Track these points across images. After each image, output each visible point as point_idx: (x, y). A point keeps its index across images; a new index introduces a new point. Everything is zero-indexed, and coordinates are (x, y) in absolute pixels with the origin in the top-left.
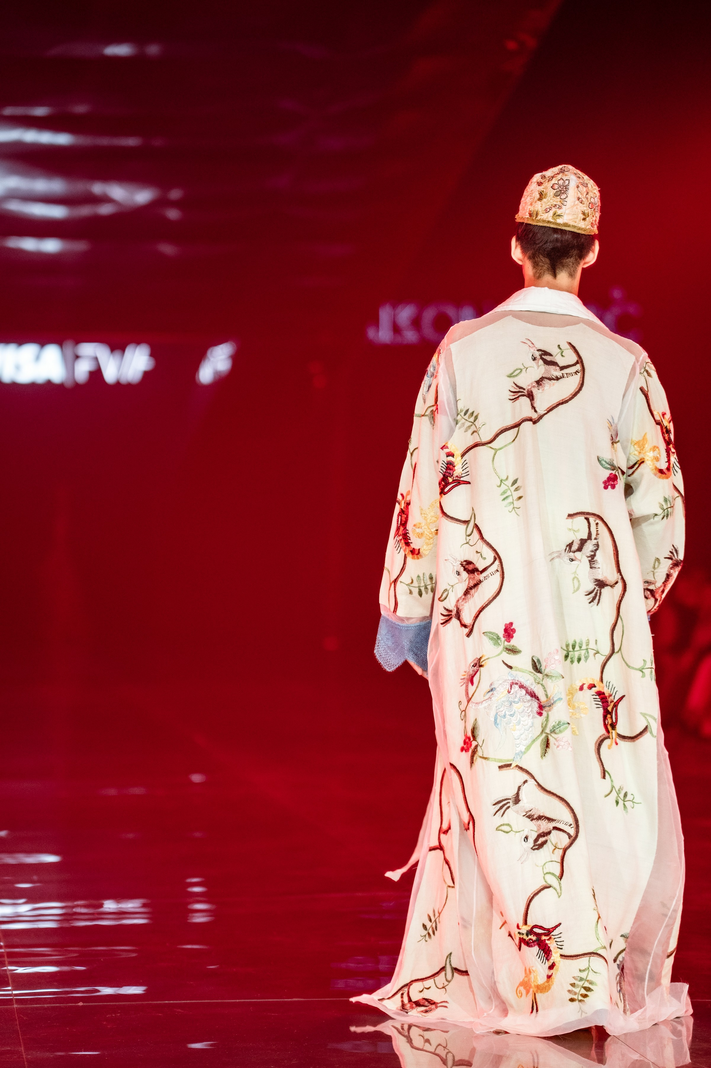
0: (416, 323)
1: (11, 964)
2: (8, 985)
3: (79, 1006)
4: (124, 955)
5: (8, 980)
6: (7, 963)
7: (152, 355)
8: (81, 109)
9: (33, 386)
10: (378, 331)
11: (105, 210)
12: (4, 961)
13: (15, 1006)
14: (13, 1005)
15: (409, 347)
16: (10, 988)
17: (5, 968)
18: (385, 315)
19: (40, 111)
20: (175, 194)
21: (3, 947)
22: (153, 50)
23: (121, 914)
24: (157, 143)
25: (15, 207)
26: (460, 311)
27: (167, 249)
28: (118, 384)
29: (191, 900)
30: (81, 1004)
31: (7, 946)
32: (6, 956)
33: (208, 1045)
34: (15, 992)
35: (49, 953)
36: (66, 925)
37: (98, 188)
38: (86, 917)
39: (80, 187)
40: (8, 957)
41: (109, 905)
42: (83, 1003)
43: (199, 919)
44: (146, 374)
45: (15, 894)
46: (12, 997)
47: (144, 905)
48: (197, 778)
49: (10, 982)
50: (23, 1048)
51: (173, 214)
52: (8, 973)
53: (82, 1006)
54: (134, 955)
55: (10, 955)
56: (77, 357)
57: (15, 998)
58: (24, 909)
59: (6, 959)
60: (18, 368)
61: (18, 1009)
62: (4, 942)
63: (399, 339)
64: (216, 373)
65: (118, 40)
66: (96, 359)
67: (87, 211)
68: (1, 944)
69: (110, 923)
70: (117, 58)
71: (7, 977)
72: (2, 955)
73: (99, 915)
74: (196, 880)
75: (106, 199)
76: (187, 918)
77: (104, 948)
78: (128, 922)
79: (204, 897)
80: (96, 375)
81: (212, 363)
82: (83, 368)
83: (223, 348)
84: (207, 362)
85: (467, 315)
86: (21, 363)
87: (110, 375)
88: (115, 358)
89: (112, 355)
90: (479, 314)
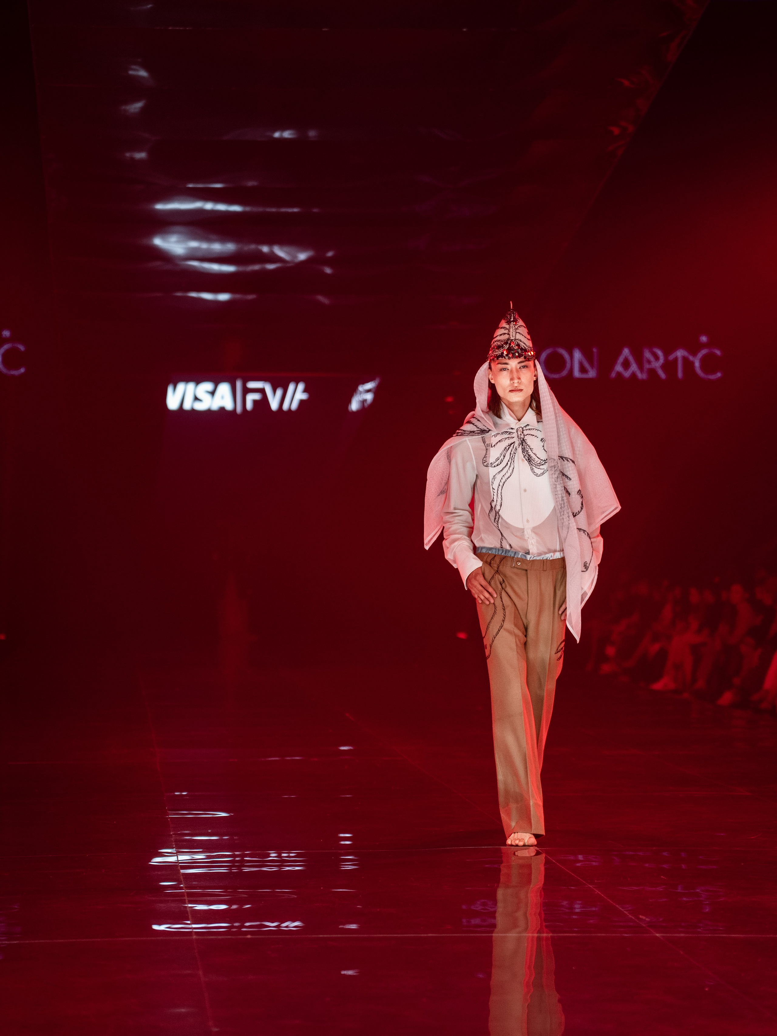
1: (191, 902)
2: (187, 920)
3: (248, 938)
5: (188, 916)
6: (187, 901)
7: (309, 388)
8: (251, 184)
9: (209, 413)
11: (271, 267)
12: (185, 900)
13: (194, 937)
16: (189, 922)
17: (187, 905)
19: (217, 186)
20: (330, 254)
21: (184, 888)
22: (312, 134)
23: (283, 862)
24: (315, 210)
25: (195, 264)
26: (571, 353)
27: (323, 299)
28: (281, 411)
29: (341, 852)
30: (249, 936)
31: (187, 888)
32: (186, 896)
33: (356, 972)
34: (194, 926)
35: (221, 894)
36: (234, 870)
37: (265, 249)
40: (188, 896)
41: (273, 855)
42: (251, 935)
43: (349, 867)
45: (192, 845)
46: (190, 930)
47: (300, 855)
48: (345, 748)
49: (190, 917)
50: (201, 973)
51: (328, 271)
52: (188, 909)
53: (251, 938)
54: (292, 896)
55: (189, 895)
56: (246, 391)
57: (195, 930)
58: (200, 856)
59: (186, 898)
61: (196, 940)
62: (185, 884)
64: (364, 402)
65: (284, 126)
66: (262, 391)
67: (256, 267)
68: (182, 886)
69: (275, 869)
70: (282, 140)
71: (187, 912)
72: (182, 895)
73: (264, 863)
74: (346, 835)
75: (273, 258)
76: (338, 867)
77: (267, 890)
78: (287, 869)
79: (353, 849)
80: (263, 403)
81: (362, 395)
82: (251, 398)
83: (371, 383)
84: (358, 395)
85: (577, 355)
86: (199, 396)
87: (274, 405)
88: (279, 392)
89: (277, 390)
90: (589, 355)
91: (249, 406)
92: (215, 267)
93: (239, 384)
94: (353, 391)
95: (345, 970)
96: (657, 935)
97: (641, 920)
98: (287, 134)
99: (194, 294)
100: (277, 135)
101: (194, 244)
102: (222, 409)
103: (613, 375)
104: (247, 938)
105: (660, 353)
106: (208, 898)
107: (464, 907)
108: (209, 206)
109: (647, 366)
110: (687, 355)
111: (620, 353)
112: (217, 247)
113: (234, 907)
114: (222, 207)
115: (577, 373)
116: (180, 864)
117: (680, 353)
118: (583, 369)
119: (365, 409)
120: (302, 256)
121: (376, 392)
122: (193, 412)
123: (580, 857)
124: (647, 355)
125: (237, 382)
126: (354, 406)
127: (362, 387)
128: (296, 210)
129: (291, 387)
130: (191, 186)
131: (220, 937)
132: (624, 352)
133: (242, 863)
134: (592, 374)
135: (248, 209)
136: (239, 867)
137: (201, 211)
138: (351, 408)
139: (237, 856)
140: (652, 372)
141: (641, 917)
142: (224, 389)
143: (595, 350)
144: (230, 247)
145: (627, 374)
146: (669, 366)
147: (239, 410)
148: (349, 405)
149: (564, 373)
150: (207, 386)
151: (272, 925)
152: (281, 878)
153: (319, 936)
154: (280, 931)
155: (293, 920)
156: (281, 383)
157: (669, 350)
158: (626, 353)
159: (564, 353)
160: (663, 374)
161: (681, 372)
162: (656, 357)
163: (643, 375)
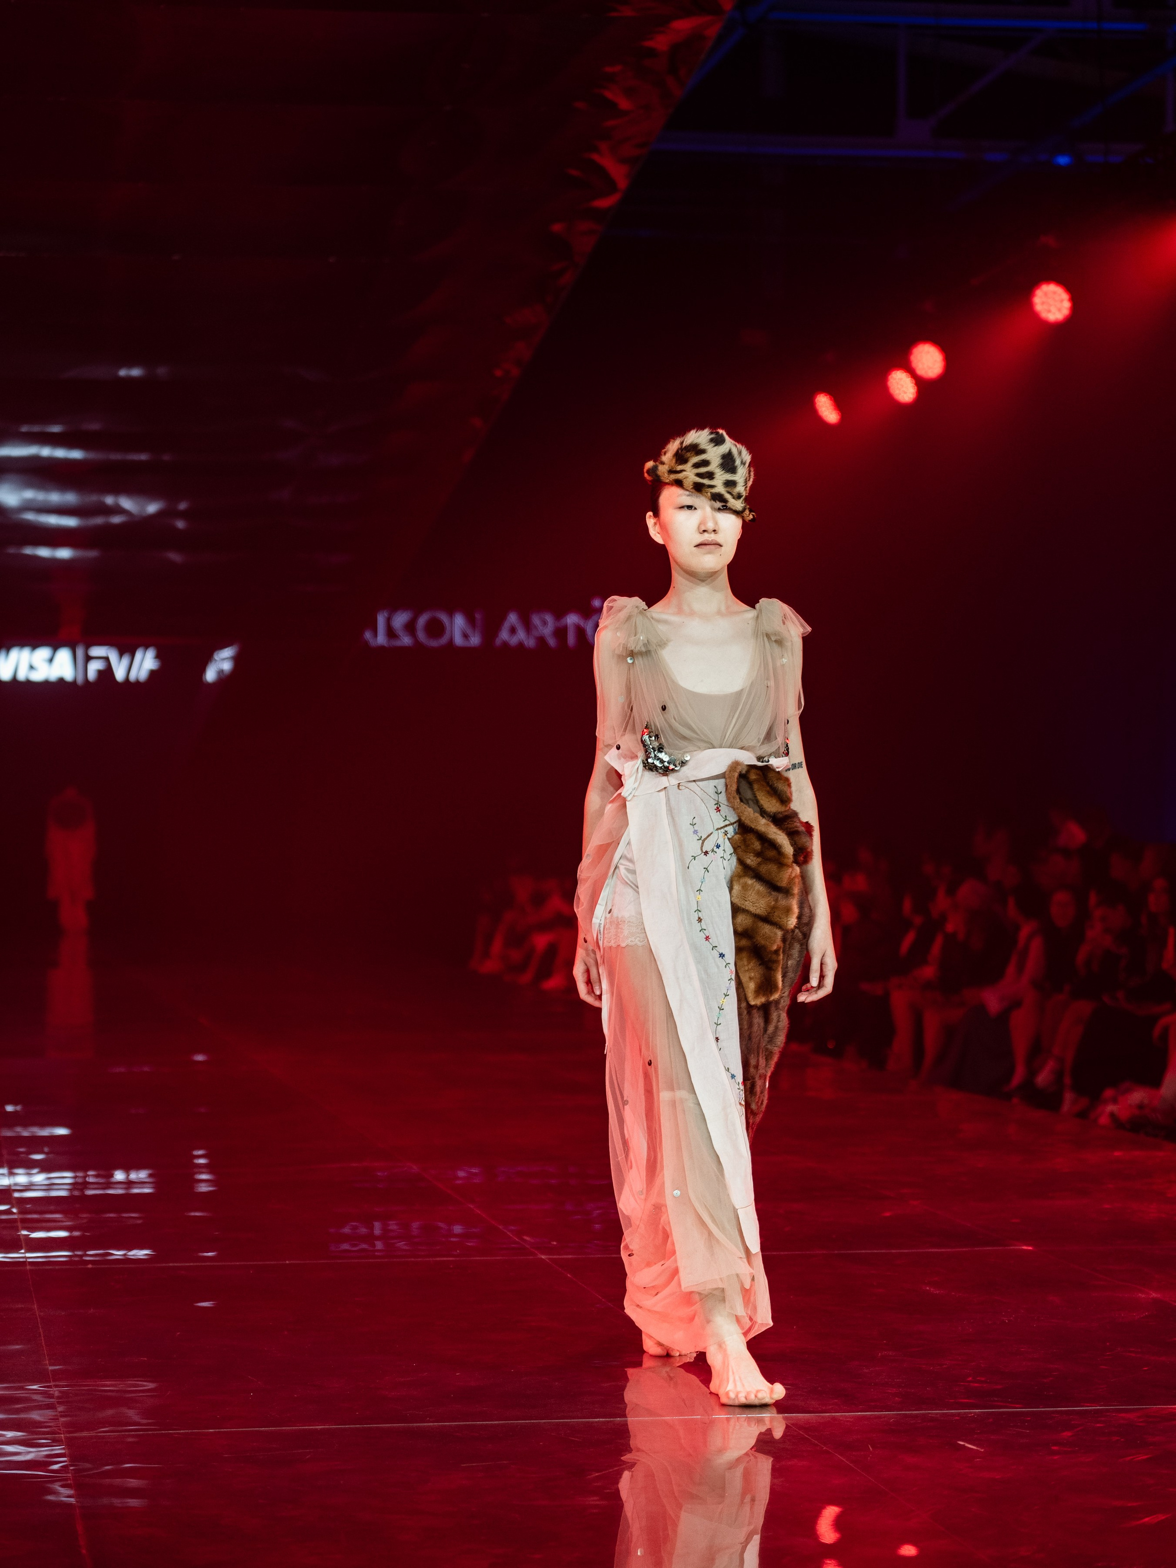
0: (410, 627)
1: (25, 1228)
2: (21, 1249)
4: (132, 1222)
5: (22, 1244)
6: (21, 1228)
8: (95, 426)
9: (46, 684)
10: (375, 634)
11: (116, 520)
12: (18, 1227)
13: (28, 1267)
14: (26, 1266)
15: (404, 650)
16: (23, 1251)
17: (19, 1233)
18: (381, 620)
19: (56, 429)
20: (183, 506)
21: (17, 1214)
22: (162, 371)
23: (129, 1184)
24: (166, 457)
25: (30, 516)
27: (175, 557)
28: (127, 682)
29: (196, 1170)
30: (90, 1266)
31: (21, 1213)
33: (211, 1304)
34: (28, 1255)
35: (61, 1219)
36: (76, 1193)
37: (109, 500)
38: (96, 1186)
39: (93, 498)
40: (22, 1223)
41: (119, 1176)
42: (92, 1264)
43: (203, 1188)
44: (152, 673)
45: (29, 1165)
46: (24, 1260)
47: (150, 1176)
48: (200, 1058)
49: (24, 1246)
50: (35, 1307)
51: (180, 524)
52: (22, 1237)
53: (92, 1268)
54: (139, 1222)
55: (23, 1221)
56: (88, 658)
57: (28, 1260)
58: (40, 1178)
59: (19, 1224)
60: (32, 667)
61: (32, 1270)
62: (18, 1208)
64: (220, 672)
65: (130, 365)
66: (107, 659)
67: (99, 521)
68: (14, 1210)
69: (120, 1192)
70: (130, 380)
71: (20, 1240)
72: (15, 1221)
73: (109, 1185)
74: (200, 1152)
75: (118, 510)
76: (193, 1188)
77: (112, 1215)
78: (136, 1191)
79: (208, 1168)
80: (107, 673)
81: (217, 663)
82: (94, 667)
83: (228, 651)
84: (213, 663)
85: (459, 621)
86: (35, 664)
87: (120, 674)
88: (125, 660)
89: (122, 658)
90: (471, 620)
91: (92, 675)
92: (53, 520)
93: (80, 652)
94: (206, 659)
95: (198, 1303)
96: (543, 1257)
97: (525, 1241)
98: (136, 372)
99: (28, 551)
100: (123, 373)
101: (29, 494)
102: (61, 681)
103: (498, 642)
104: (88, 1268)
105: (549, 618)
106: (44, 1224)
107: (332, 1230)
108: (46, 452)
109: (535, 633)
110: (577, 621)
111: (504, 618)
112: (55, 497)
113: (76, 1234)
114: (60, 453)
115: (458, 640)
116: (13, 1188)
117: (572, 619)
118: (465, 636)
119: (224, 680)
120: (152, 508)
121: (237, 660)
122: (29, 683)
123: (461, 1174)
124: (536, 620)
125: (77, 650)
126: (210, 675)
127: (218, 653)
128: (143, 457)
129: (139, 655)
130: (24, 429)
131: (57, 1267)
132: (508, 618)
133: (85, 1185)
134: (475, 640)
135: (91, 455)
136: (82, 1190)
137: (36, 459)
138: (206, 679)
139: (81, 1177)
140: (541, 640)
141: (526, 1238)
142: (64, 656)
143: (478, 616)
144: (70, 498)
145: (514, 641)
146: (561, 633)
147: (80, 680)
149: (444, 640)
150: (43, 653)
151: (118, 1254)
152: (129, 1201)
153: (171, 1265)
154: (126, 1261)
155: (142, 1248)
156: (127, 649)
157: (559, 615)
158: (513, 618)
159: (444, 617)
160: (552, 642)
161: (571, 640)
162: (545, 623)
163: (530, 643)
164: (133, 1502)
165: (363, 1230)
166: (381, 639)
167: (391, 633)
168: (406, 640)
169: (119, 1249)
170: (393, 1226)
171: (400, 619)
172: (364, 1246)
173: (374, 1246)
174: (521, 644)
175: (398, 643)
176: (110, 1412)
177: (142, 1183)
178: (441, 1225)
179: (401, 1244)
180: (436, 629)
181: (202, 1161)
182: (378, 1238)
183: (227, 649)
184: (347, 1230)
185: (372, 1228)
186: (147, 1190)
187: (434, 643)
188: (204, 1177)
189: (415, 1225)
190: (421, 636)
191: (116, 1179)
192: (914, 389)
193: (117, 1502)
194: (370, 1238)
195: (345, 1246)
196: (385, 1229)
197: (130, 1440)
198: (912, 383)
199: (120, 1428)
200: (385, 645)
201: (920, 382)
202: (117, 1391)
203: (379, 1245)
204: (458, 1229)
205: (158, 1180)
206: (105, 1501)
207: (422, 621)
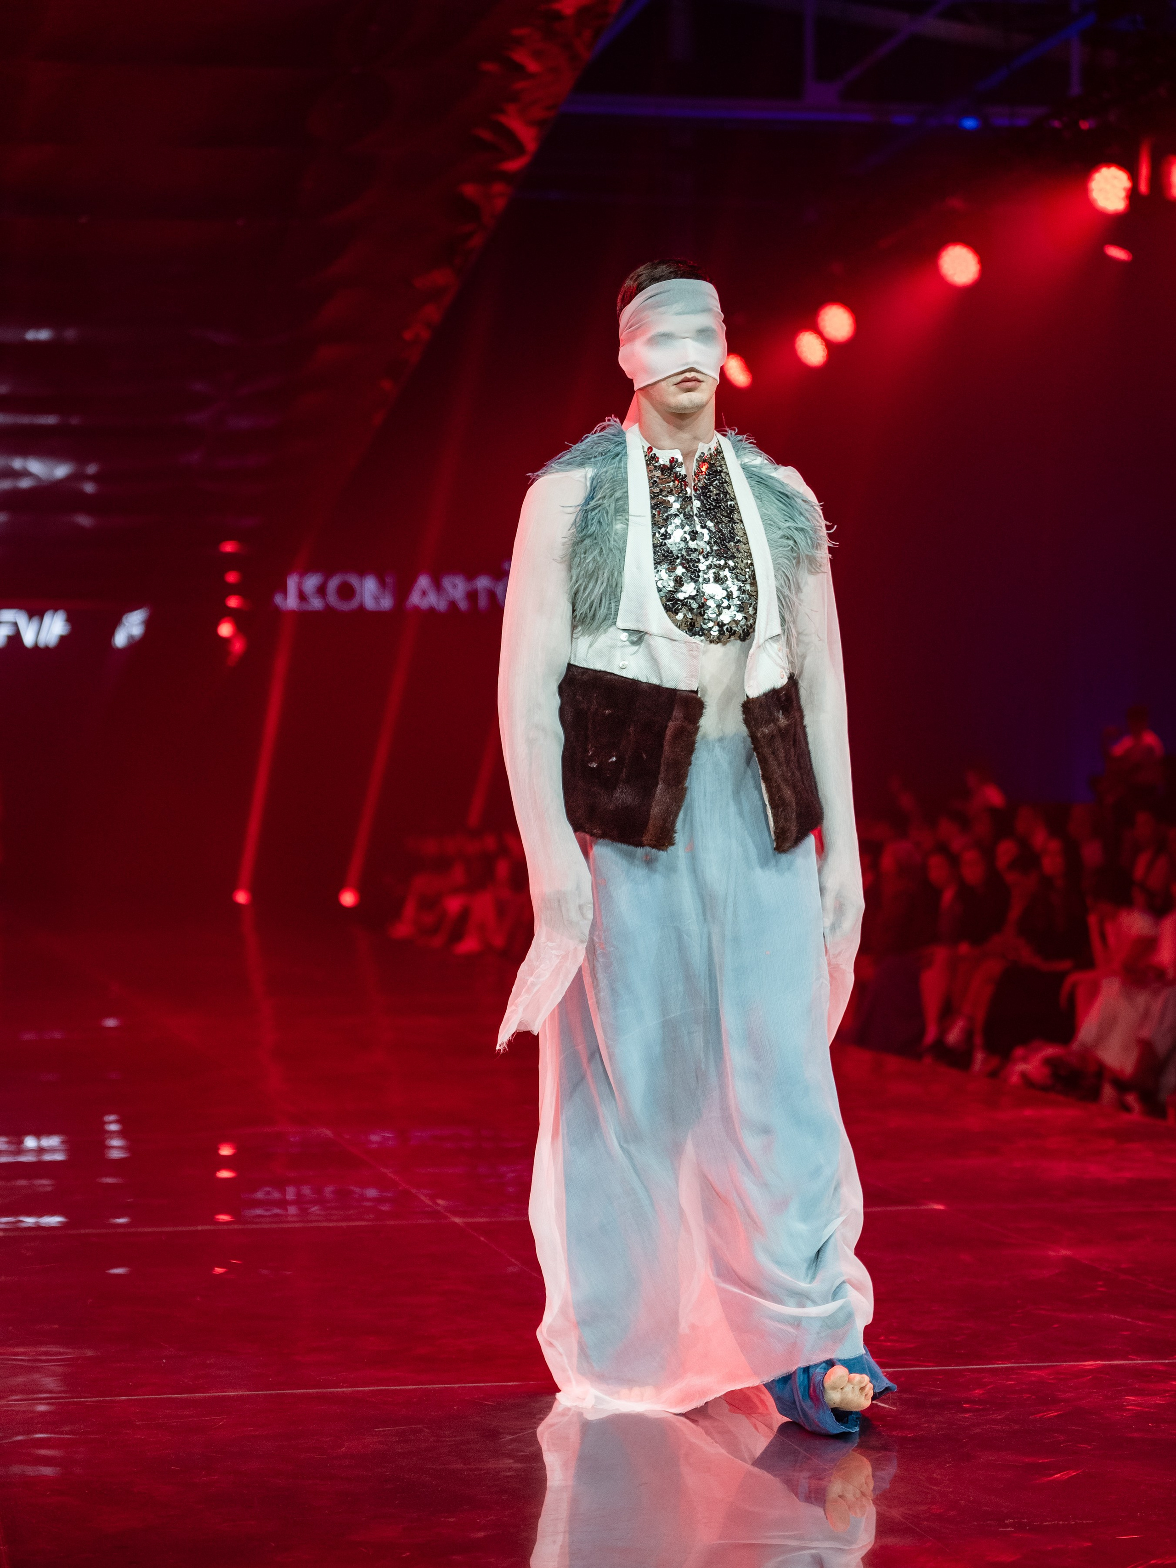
0: (321, 591)
4: (41, 1189)
7: (69, 620)
10: (285, 598)
11: (25, 484)
15: (315, 613)
18: (292, 583)
20: (92, 469)
22: (70, 334)
23: (41, 1150)
24: (75, 421)
26: (363, 581)
27: (84, 520)
28: (36, 647)
29: (106, 1136)
30: (2, 1234)
33: (124, 1270)
37: (17, 464)
38: (7, 1154)
41: (30, 1142)
42: (4, 1232)
43: (115, 1154)
44: (63, 639)
47: (63, 1142)
48: (111, 1023)
51: (89, 488)
53: (3, 1236)
54: (49, 1189)
63: (306, 607)
64: (131, 637)
65: (38, 325)
66: (16, 624)
67: (7, 484)
69: (32, 1159)
70: (37, 344)
73: (20, 1151)
74: (112, 1118)
75: (25, 473)
76: (103, 1154)
77: (23, 1182)
78: (48, 1157)
79: (121, 1134)
80: (15, 639)
81: (128, 626)
82: (3, 632)
83: (138, 614)
84: (122, 627)
85: (370, 584)
87: (28, 639)
88: (34, 624)
89: (31, 621)
90: (382, 584)
91: (2, 641)
94: (115, 622)
95: (109, 1269)
96: (457, 1220)
97: (438, 1205)
98: (43, 335)
100: (31, 335)
103: (409, 605)
105: (460, 581)
107: (245, 1196)
109: (446, 596)
110: (487, 583)
111: (415, 581)
115: (370, 603)
117: (483, 583)
118: (376, 599)
119: (133, 645)
120: (61, 471)
121: (147, 623)
123: (375, 1138)
124: (447, 582)
126: (120, 639)
127: (128, 617)
128: (50, 420)
129: (47, 618)
132: (419, 581)
134: (386, 603)
138: (114, 644)
140: (453, 604)
141: (440, 1202)
143: (389, 579)
145: (425, 604)
146: (472, 596)
148: (112, 639)
149: (354, 604)
151: (29, 1221)
152: (40, 1169)
153: (83, 1231)
154: (38, 1228)
155: (53, 1213)
156: (36, 612)
157: (470, 577)
158: (423, 582)
159: (354, 580)
160: (463, 605)
161: (483, 602)
162: (455, 586)
163: (441, 605)
164: (47, 1471)
165: (276, 1195)
166: (291, 602)
167: (302, 596)
168: (316, 604)
169: (29, 1214)
170: (306, 1190)
171: (311, 582)
172: (277, 1211)
173: (287, 1210)
174: (432, 610)
175: (309, 608)
176: (20, 1379)
177: (52, 1150)
178: (357, 1190)
179: (315, 1209)
180: (347, 592)
181: (114, 1127)
182: (291, 1203)
183: (136, 612)
184: (260, 1195)
185: (284, 1192)
186: (59, 1157)
187: (345, 607)
188: (116, 1142)
189: (328, 1191)
190: (332, 598)
191: (25, 1145)
192: (824, 351)
193: (31, 1471)
194: (283, 1203)
195: (259, 1212)
196: (299, 1194)
197: (41, 1408)
198: (822, 345)
199: (31, 1396)
200: (295, 609)
201: (830, 345)
202: (28, 1360)
203: (292, 1210)
204: (372, 1193)
205: (71, 1146)
206: (16, 1469)
207: (333, 584)
